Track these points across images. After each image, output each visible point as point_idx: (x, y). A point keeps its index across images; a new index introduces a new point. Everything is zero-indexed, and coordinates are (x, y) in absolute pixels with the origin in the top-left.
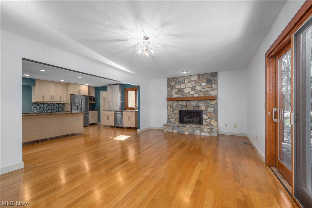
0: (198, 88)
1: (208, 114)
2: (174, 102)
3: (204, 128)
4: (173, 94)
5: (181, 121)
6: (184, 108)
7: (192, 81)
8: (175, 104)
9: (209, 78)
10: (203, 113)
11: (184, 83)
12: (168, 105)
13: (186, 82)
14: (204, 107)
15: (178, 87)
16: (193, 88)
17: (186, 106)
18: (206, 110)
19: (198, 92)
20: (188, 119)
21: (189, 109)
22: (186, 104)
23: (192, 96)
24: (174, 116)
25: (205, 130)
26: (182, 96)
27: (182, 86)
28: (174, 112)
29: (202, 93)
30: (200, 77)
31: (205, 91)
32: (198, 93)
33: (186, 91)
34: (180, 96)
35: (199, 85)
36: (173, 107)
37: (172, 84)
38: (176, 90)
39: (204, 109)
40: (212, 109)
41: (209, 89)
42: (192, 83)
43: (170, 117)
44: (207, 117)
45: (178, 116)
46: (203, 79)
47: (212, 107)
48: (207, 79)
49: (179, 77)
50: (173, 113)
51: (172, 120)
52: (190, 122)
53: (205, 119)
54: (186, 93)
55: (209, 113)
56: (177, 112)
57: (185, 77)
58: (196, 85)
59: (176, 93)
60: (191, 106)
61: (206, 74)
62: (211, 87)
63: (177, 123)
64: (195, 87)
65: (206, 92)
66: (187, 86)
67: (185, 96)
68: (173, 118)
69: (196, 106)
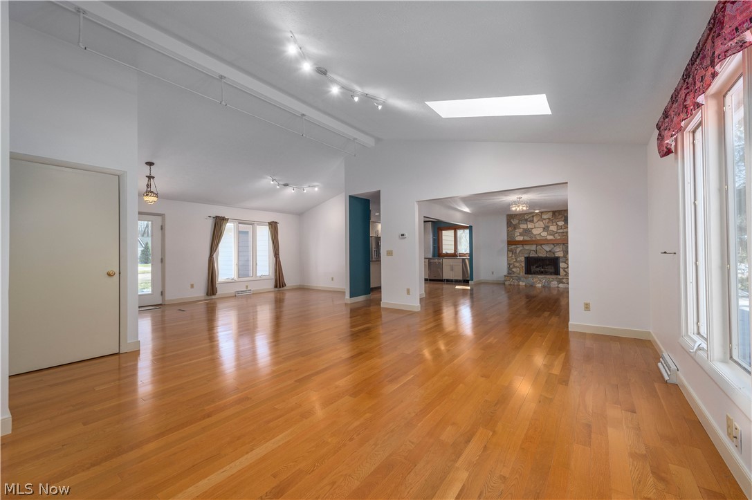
0: (553, 228)
2: (518, 246)
3: (563, 278)
4: (516, 235)
5: (528, 271)
6: (533, 255)
7: (545, 219)
8: (520, 248)
10: (561, 260)
11: (532, 221)
12: (508, 250)
13: (535, 220)
14: (560, 252)
15: (523, 226)
16: (546, 229)
17: (536, 251)
19: (553, 234)
20: (538, 269)
21: (540, 255)
22: (535, 249)
23: (544, 238)
24: (517, 264)
25: (564, 280)
26: (529, 239)
27: (530, 226)
28: (518, 259)
30: (556, 214)
31: (563, 232)
32: (554, 235)
33: (535, 232)
34: (527, 238)
35: (555, 224)
36: (516, 252)
37: (515, 222)
38: (521, 230)
39: (562, 255)
42: (544, 221)
43: (511, 266)
45: (523, 265)
46: (560, 216)
49: (525, 214)
50: (516, 261)
51: (514, 270)
52: (541, 273)
54: (535, 235)
56: (523, 259)
57: (534, 214)
58: (550, 224)
59: (521, 235)
60: (543, 251)
61: (564, 210)
63: (523, 273)
64: (548, 227)
65: (564, 234)
66: (537, 225)
67: (534, 239)
68: (516, 267)
69: (550, 251)
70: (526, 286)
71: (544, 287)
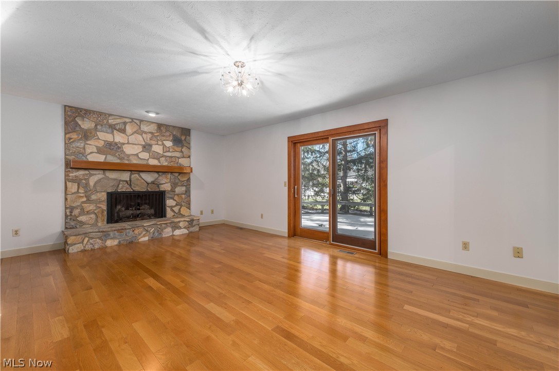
0: (157, 149)
1: (176, 198)
2: (92, 172)
3: (179, 222)
4: (88, 151)
5: (112, 218)
6: (124, 188)
7: (146, 133)
8: (96, 177)
9: (178, 135)
10: (167, 195)
11: (123, 131)
12: (67, 179)
13: (129, 129)
14: (169, 184)
15: (105, 136)
16: (147, 147)
17: (129, 183)
18: (173, 191)
19: (157, 156)
20: (130, 212)
21: (137, 189)
22: (128, 179)
23: (145, 162)
24: (91, 207)
25: (181, 224)
26: (119, 161)
27: (119, 138)
28: (94, 197)
29: (166, 160)
30: (162, 128)
31: (172, 157)
32: (158, 159)
33: (128, 150)
34: (112, 159)
35: (160, 143)
36: (87, 184)
37: (86, 124)
38: (101, 144)
39: (169, 189)
40: (184, 189)
41: (178, 154)
42: (144, 135)
43: (76, 212)
44: (173, 203)
45: (104, 207)
46: (168, 134)
47: (182, 186)
48: (174, 136)
49: (110, 115)
50: (89, 201)
51: (83, 218)
52: (135, 217)
53: (171, 207)
54: (128, 156)
55: (178, 195)
56: (103, 196)
57: (127, 120)
58: (153, 142)
59: (100, 151)
60: (143, 182)
61: (174, 127)
62: (182, 152)
63: (102, 224)
64: (151, 146)
65: (173, 159)
66: (132, 139)
67: (127, 162)
68: (88, 213)
69: (153, 183)
70: (119, 245)
71: (152, 240)
